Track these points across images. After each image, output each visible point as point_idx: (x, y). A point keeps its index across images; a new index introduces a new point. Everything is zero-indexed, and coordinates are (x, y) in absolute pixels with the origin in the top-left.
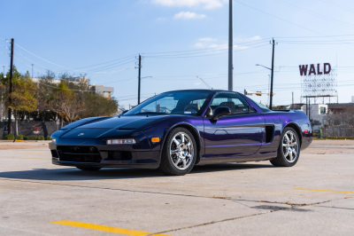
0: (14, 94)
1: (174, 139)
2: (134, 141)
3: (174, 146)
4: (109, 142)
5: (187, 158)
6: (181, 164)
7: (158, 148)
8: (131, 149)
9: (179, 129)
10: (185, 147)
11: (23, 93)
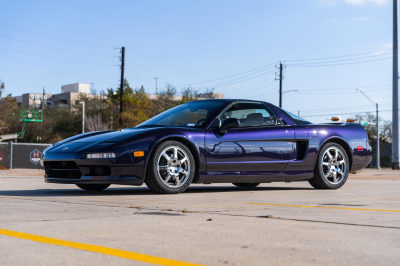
0: (126, 114)
1: (163, 153)
2: (113, 155)
3: (164, 161)
4: (89, 156)
5: (181, 175)
6: (173, 181)
7: (142, 163)
8: (109, 164)
9: (171, 142)
10: (178, 162)
11: (136, 113)
